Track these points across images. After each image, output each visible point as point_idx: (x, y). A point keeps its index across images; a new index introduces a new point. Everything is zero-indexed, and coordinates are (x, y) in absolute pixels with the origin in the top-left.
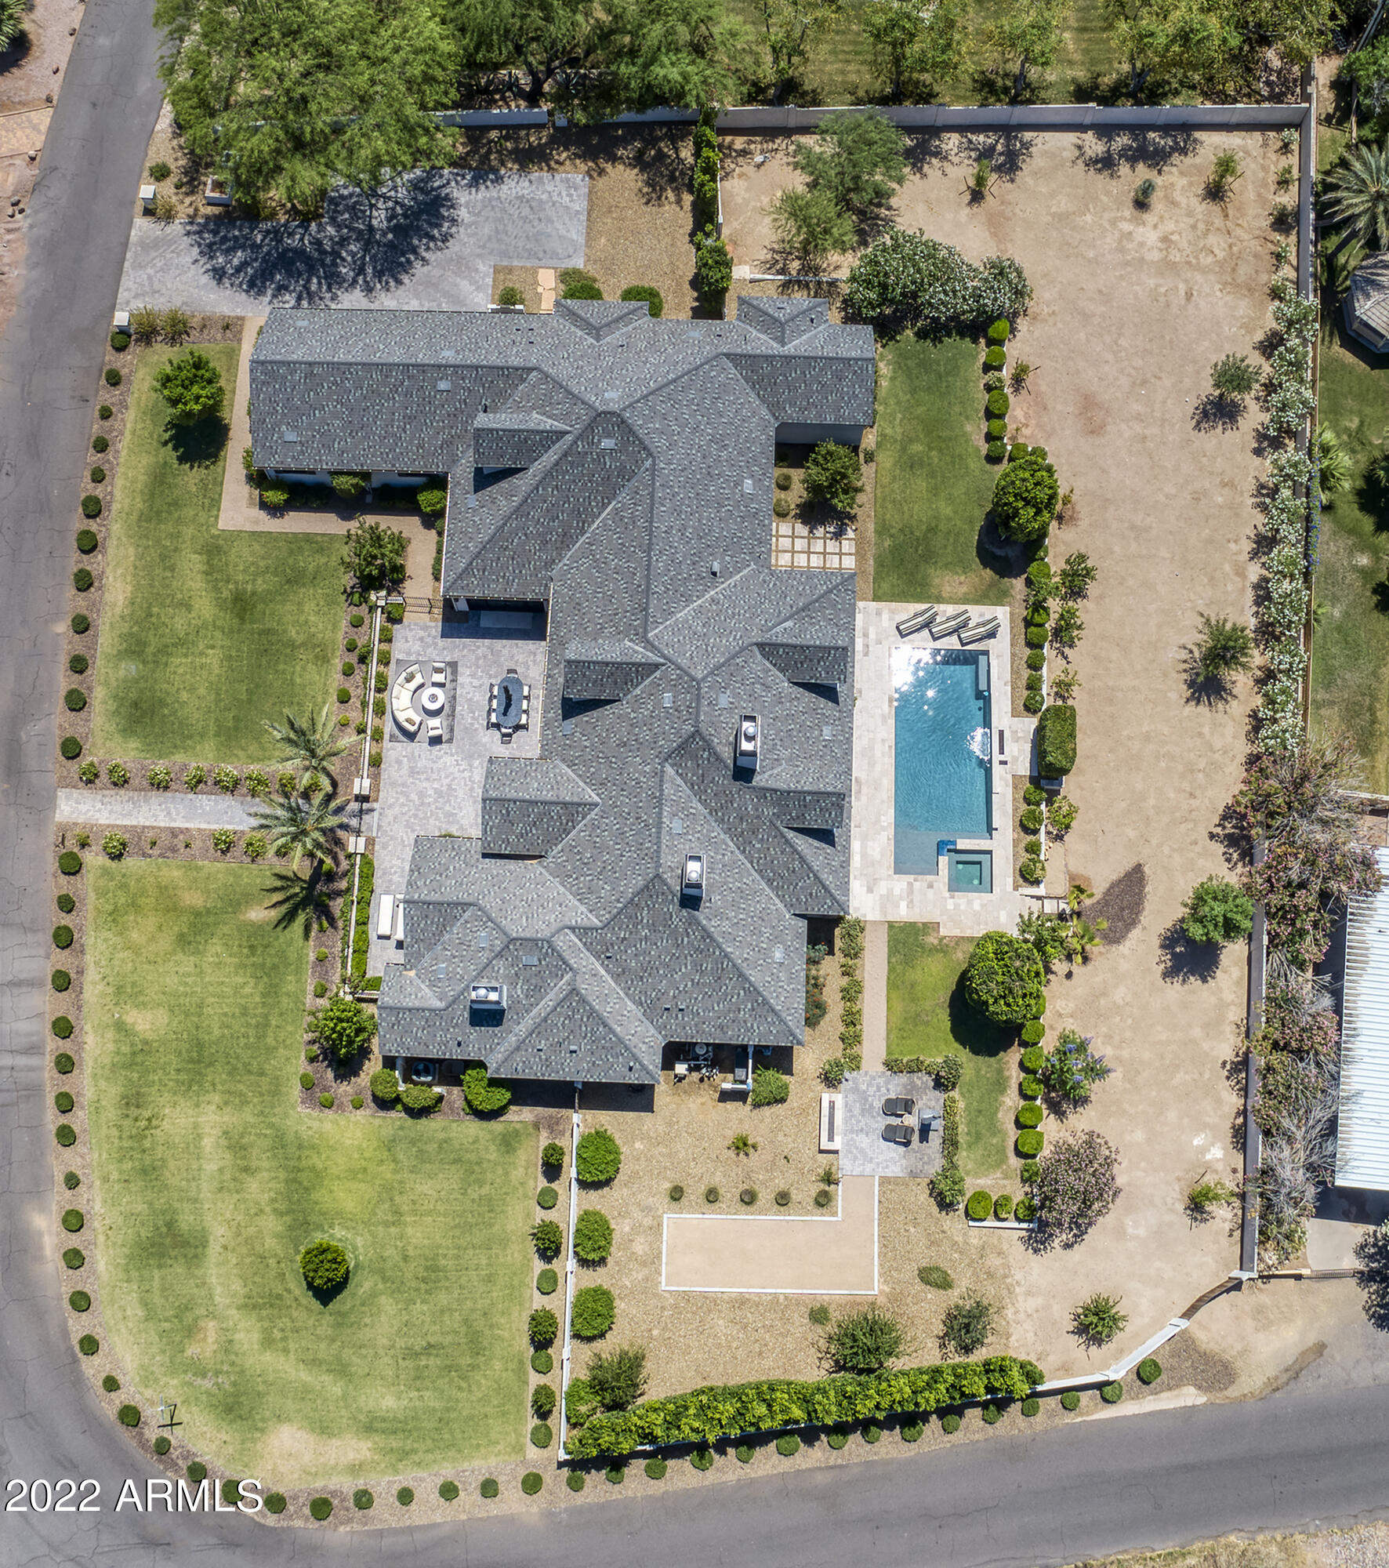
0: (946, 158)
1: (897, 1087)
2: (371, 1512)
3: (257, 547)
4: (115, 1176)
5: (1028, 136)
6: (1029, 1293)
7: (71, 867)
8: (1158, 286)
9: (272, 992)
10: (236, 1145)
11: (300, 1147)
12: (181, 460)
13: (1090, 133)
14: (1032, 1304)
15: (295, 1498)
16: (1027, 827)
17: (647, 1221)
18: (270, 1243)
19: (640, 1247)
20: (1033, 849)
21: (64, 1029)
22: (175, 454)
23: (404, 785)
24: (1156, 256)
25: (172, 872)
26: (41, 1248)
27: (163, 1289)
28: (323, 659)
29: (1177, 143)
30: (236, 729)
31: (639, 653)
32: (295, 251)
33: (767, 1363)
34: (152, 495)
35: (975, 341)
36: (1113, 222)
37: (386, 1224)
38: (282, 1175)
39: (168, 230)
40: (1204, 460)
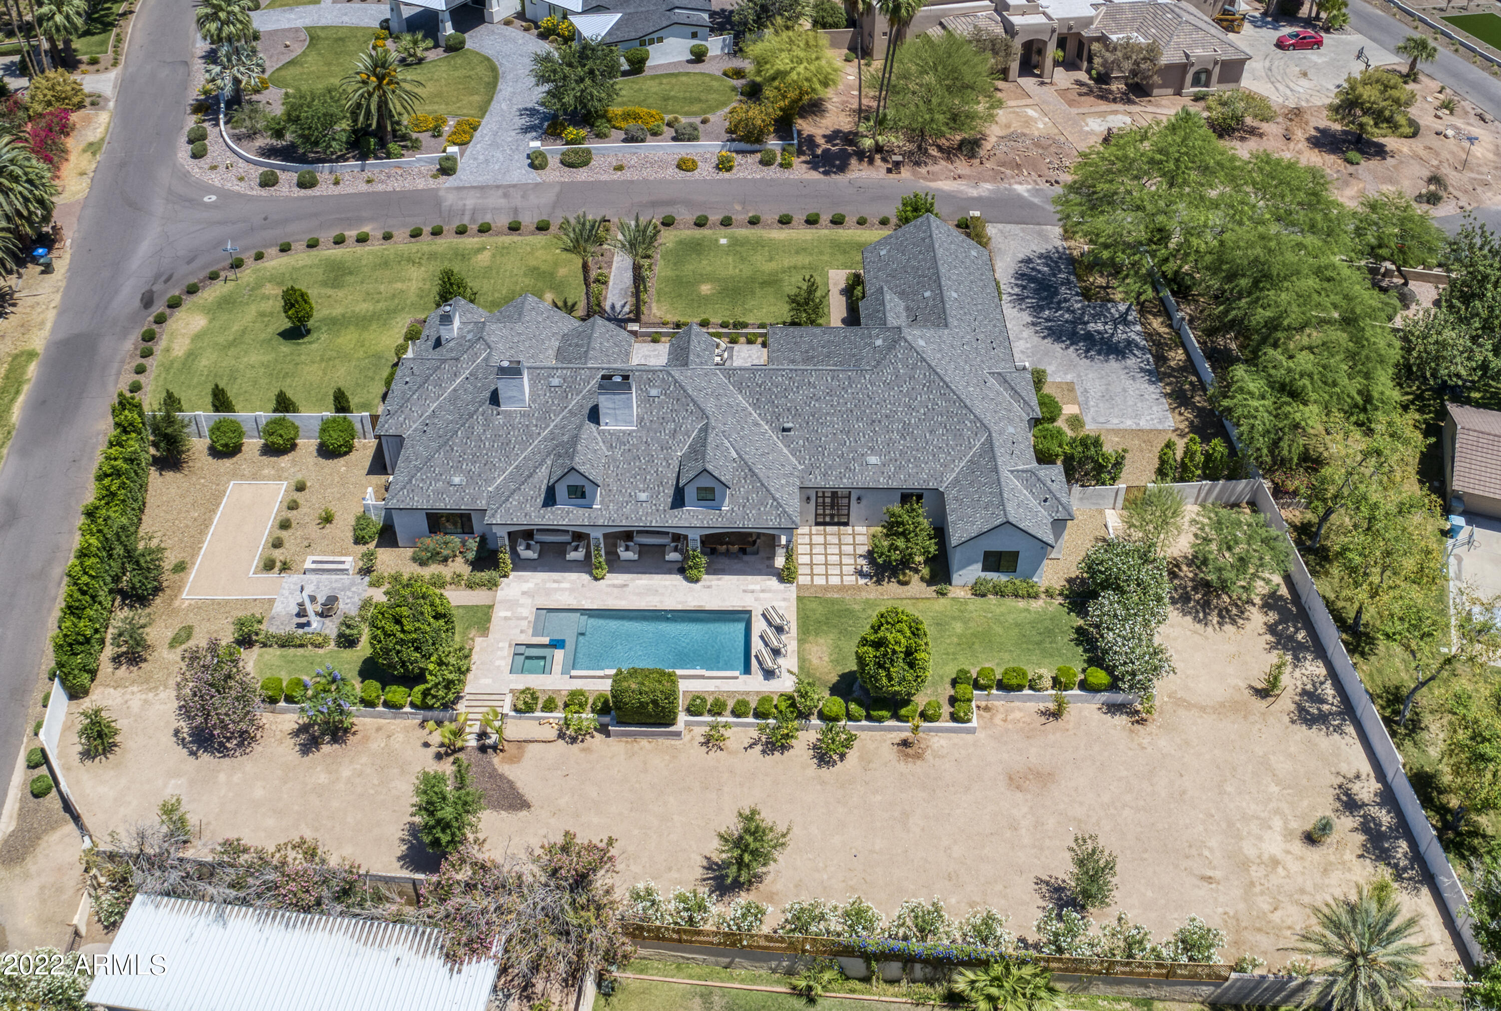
0: (1296, 666)
2: (137, 357)
5: (1350, 729)
8: (1211, 850)
10: (394, 296)
11: (386, 320)
13: (1379, 785)
17: (285, 474)
19: (267, 470)
20: (549, 706)
21: (484, 230)
29: (1405, 869)
32: (1056, 291)
36: (1277, 811)
37: (323, 356)
38: (369, 314)
39: (1056, 239)
40: (999, 887)
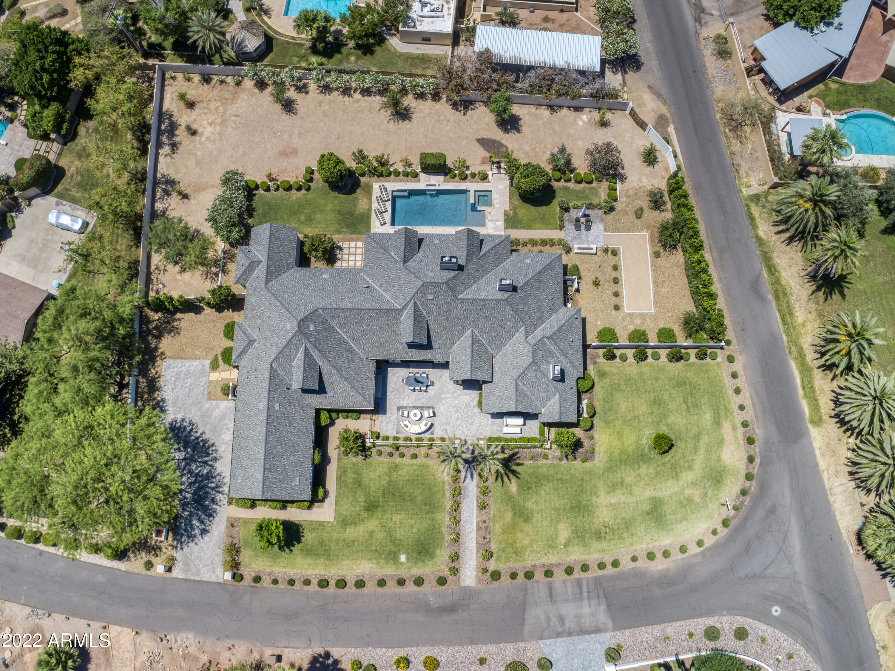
0: (166, 208)
1: (570, 227)
2: (749, 421)
3: (343, 502)
4: (630, 540)
5: (159, 175)
6: (641, 181)
7: (496, 575)
8: (232, 127)
9: (547, 478)
10: (613, 488)
11: (611, 460)
12: (299, 542)
13: (160, 151)
14: (645, 180)
15: (748, 452)
16: (464, 178)
17: (628, 319)
18: (651, 470)
19: (638, 322)
20: (474, 175)
21: (569, 571)
22: (296, 546)
23: (453, 427)
24: (218, 129)
25: (497, 528)
26: (663, 570)
27: (675, 514)
28: (396, 467)
29: (167, 118)
30: (430, 504)
31: (410, 310)
32: (194, 495)
33: (676, 273)
34: (317, 555)
35: (255, 195)
36: (201, 144)
37: (639, 422)
38: (623, 467)
39: (179, 559)
40: (310, 112)
